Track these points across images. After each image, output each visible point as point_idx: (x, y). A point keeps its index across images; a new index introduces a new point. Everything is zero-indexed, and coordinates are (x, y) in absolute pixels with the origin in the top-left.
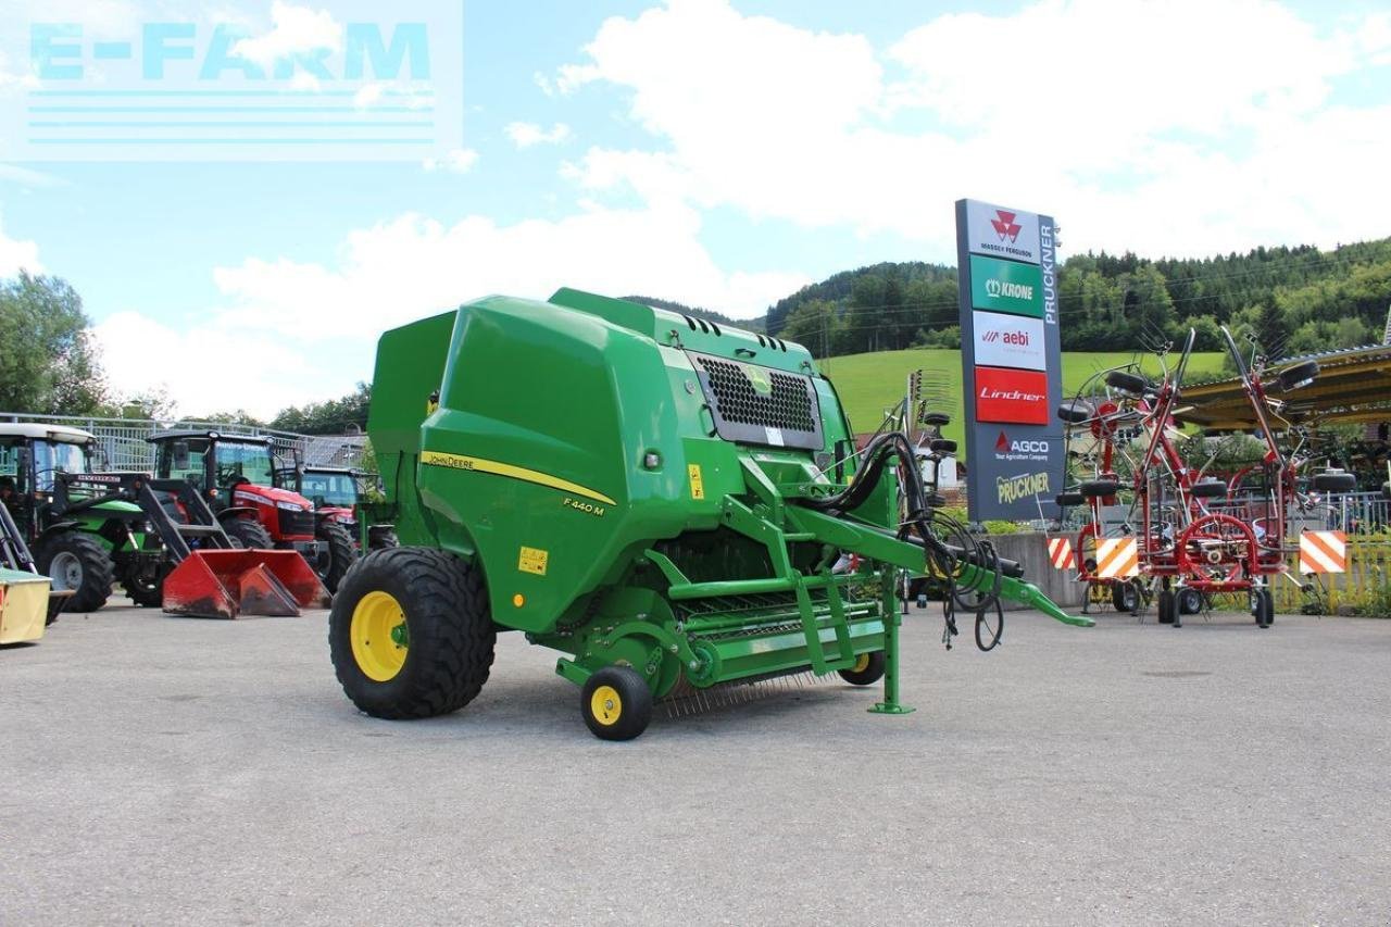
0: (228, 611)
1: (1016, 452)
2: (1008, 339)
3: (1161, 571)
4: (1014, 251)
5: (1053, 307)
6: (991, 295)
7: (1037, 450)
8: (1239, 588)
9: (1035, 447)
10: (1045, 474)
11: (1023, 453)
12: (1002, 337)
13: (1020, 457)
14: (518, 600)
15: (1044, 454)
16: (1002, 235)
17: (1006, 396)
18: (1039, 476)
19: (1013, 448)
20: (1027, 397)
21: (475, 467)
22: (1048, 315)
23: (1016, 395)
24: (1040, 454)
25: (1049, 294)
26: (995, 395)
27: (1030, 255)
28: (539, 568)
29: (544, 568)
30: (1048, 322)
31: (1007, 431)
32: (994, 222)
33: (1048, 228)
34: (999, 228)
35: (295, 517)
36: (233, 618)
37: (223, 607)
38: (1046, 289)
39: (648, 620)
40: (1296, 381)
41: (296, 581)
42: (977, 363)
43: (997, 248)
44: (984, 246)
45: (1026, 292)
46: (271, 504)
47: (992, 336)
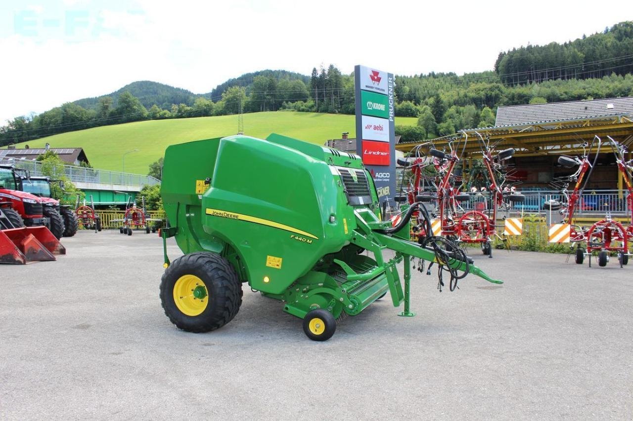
0: (22, 260)
1: (377, 178)
2: (376, 128)
3: (447, 233)
4: (378, 89)
5: (392, 114)
6: (369, 108)
7: (385, 177)
8: (481, 241)
9: (385, 175)
10: (388, 187)
11: (380, 178)
12: (373, 127)
13: (379, 180)
14: (266, 280)
15: (388, 178)
16: (374, 82)
17: (374, 153)
18: (386, 188)
19: (376, 176)
20: (382, 154)
21: (239, 218)
22: (391, 117)
23: (378, 153)
24: (386, 178)
25: (391, 108)
26: (370, 153)
27: (384, 90)
28: (277, 265)
29: (280, 266)
30: (391, 120)
31: (374, 168)
32: (371, 76)
33: (391, 79)
34: (373, 79)
35: (33, 206)
36: (24, 264)
37: (18, 258)
38: (390, 106)
39: (324, 286)
40: (506, 157)
41: (45, 241)
42: (363, 139)
43: (372, 87)
44: (367, 86)
45: (382, 107)
46: (19, 199)
47: (368, 127)
